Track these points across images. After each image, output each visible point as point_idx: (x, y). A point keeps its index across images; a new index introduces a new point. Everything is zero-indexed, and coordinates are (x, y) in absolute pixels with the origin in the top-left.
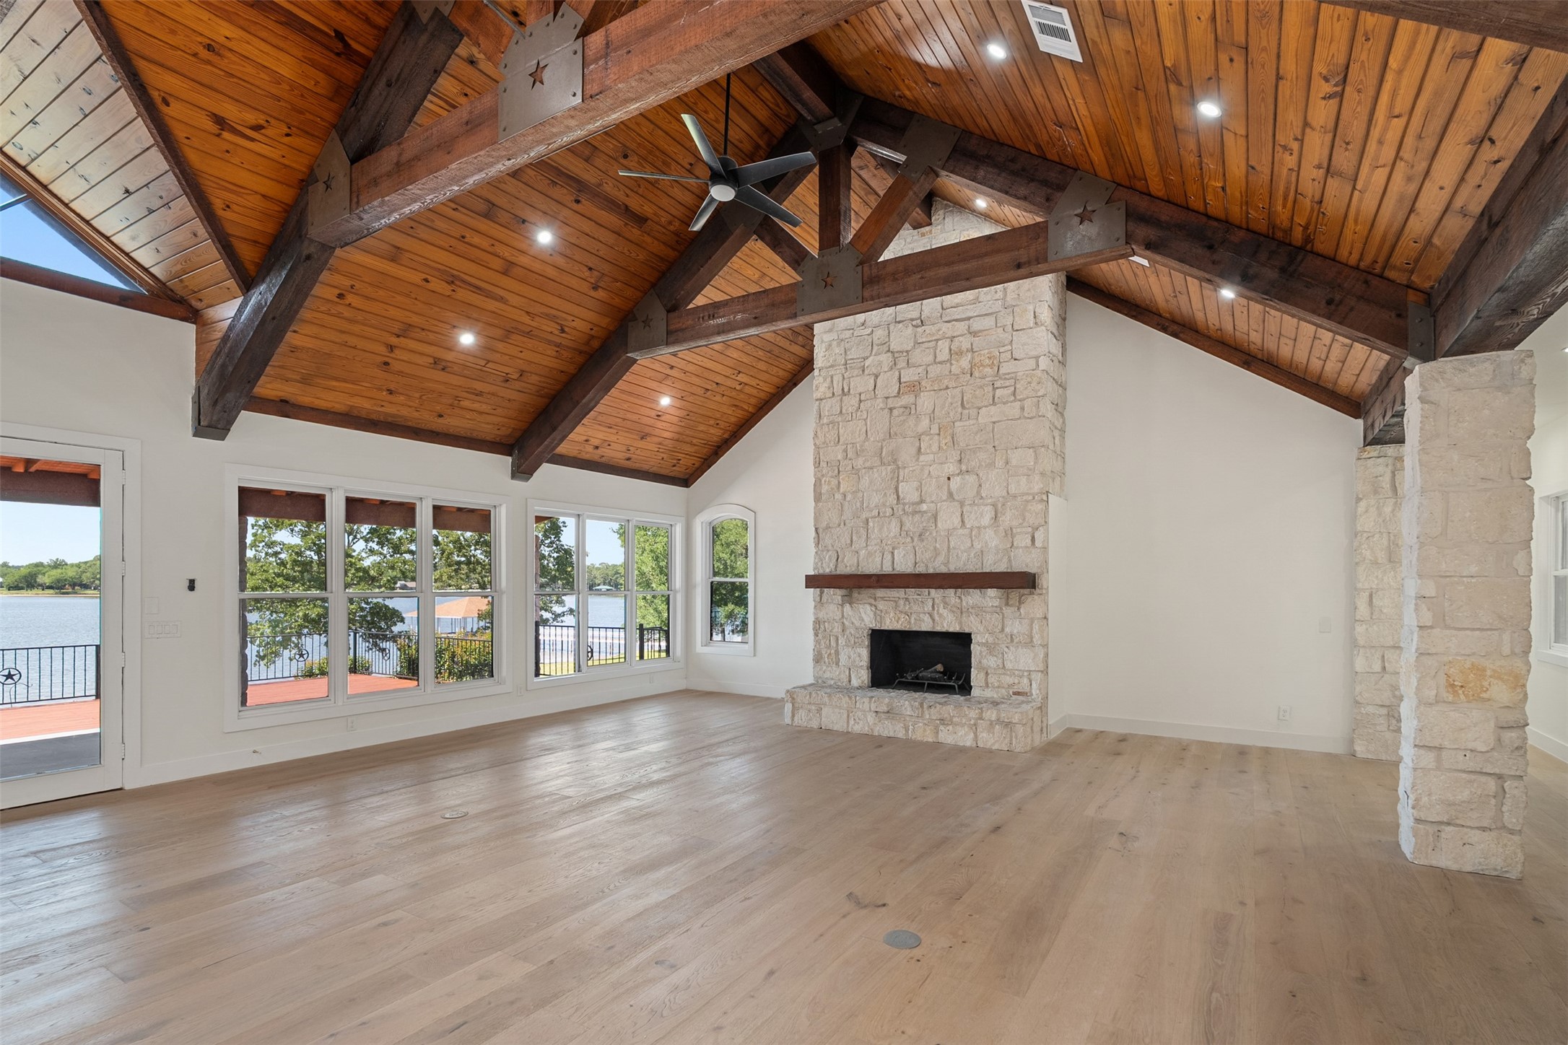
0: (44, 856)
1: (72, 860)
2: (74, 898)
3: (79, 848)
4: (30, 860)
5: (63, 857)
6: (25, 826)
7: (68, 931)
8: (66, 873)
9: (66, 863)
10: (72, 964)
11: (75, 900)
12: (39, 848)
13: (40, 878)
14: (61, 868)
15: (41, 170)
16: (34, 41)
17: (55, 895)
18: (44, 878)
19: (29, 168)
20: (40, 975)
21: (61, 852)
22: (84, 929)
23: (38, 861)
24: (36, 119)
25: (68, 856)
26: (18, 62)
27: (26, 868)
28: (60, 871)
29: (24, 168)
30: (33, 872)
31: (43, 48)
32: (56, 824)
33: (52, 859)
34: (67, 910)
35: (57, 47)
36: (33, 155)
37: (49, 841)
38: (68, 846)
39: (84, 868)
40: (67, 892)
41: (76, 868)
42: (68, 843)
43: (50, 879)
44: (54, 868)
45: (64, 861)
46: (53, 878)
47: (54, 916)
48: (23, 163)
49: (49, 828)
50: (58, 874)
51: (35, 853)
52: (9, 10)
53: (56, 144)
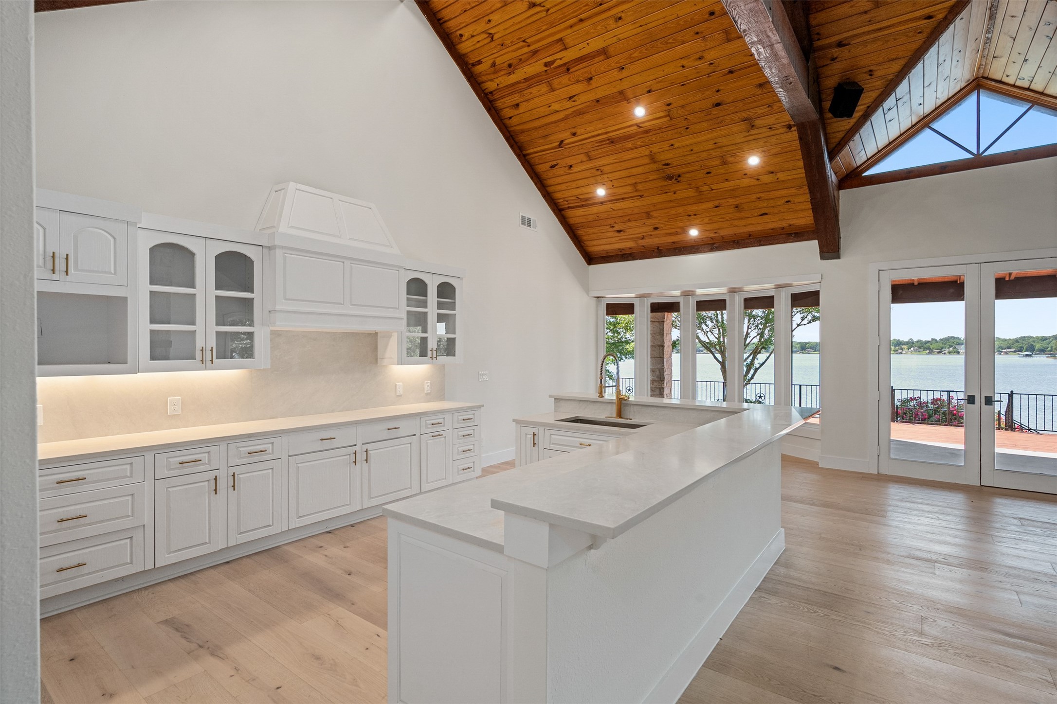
0: (1024, 522)
1: (1038, 530)
2: (1025, 550)
3: (1048, 525)
4: (1015, 522)
5: (1035, 527)
6: (1025, 502)
7: (1011, 565)
8: (1031, 536)
9: (1034, 531)
10: (1001, 582)
11: (1025, 551)
12: (1024, 517)
13: (1015, 532)
14: (1030, 532)
15: (1038, 86)
16: (1012, 17)
17: (1017, 544)
18: (1017, 533)
19: (1031, 87)
20: (982, 578)
21: (1035, 523)
22: (1019, 569)
23: (1019, 523)
24: (1026, 58)
25: (1038, 527)
26: (1009, 33)
27: (1011, 524)
28: (1028, 533)
29: (1028, 89)
30: (1013, 528)
31: (1018, 17)
32: (1043, 507)
33: (1028, 525)
34: (1017, 555)
35: (1025, 11)
36: (1031, 79)
37: (1033, 515)
38: (1042, 522)
39: (1043, 537)
40: (1024, 546)
41: (1038, 535)
42: (1043, 520)
43: (1019, 535)
44: (1026, 530)
45: (1034, 529)
46: (1021, 535)
47: (1008, 554)
48: (1026, 86)
49: (1037, 508)
50: (1026, 534)
51: (1020, 519)
52: (997, 10)
53: (1041, 66)
